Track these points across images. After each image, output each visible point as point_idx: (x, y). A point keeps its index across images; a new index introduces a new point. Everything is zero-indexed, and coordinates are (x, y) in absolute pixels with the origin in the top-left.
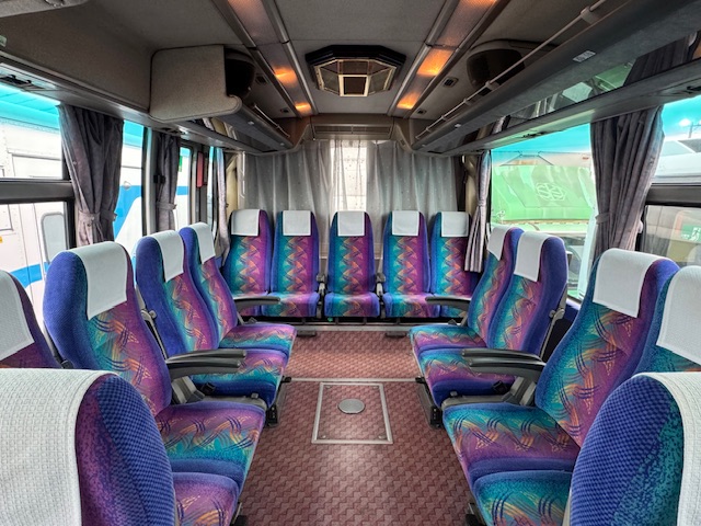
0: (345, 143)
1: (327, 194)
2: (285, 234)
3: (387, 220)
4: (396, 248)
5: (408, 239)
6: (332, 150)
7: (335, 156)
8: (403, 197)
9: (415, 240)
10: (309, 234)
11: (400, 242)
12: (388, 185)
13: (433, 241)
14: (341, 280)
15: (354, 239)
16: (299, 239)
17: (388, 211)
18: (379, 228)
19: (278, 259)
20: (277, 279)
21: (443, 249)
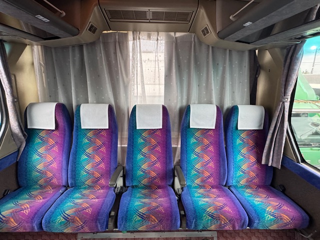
0: (143, 35)
1: (126, 87)
2: (83, 127)
3: (185, 112)
4: (193, 141)
5: (205, 131)
6: (131, 43)
7: (133, 49)
8: (200, 90)
9: (211, 133)
10: (107, 127)
11: (197, 134)
12: (185, 78)
13: (229, 134)
14: (140, 173)
15: (152, 132)
16: (97, 132)
17: (184, 103)
18: (177, 120)
19: (76, 154)
20: (75, 174)
21: (238, 141)
